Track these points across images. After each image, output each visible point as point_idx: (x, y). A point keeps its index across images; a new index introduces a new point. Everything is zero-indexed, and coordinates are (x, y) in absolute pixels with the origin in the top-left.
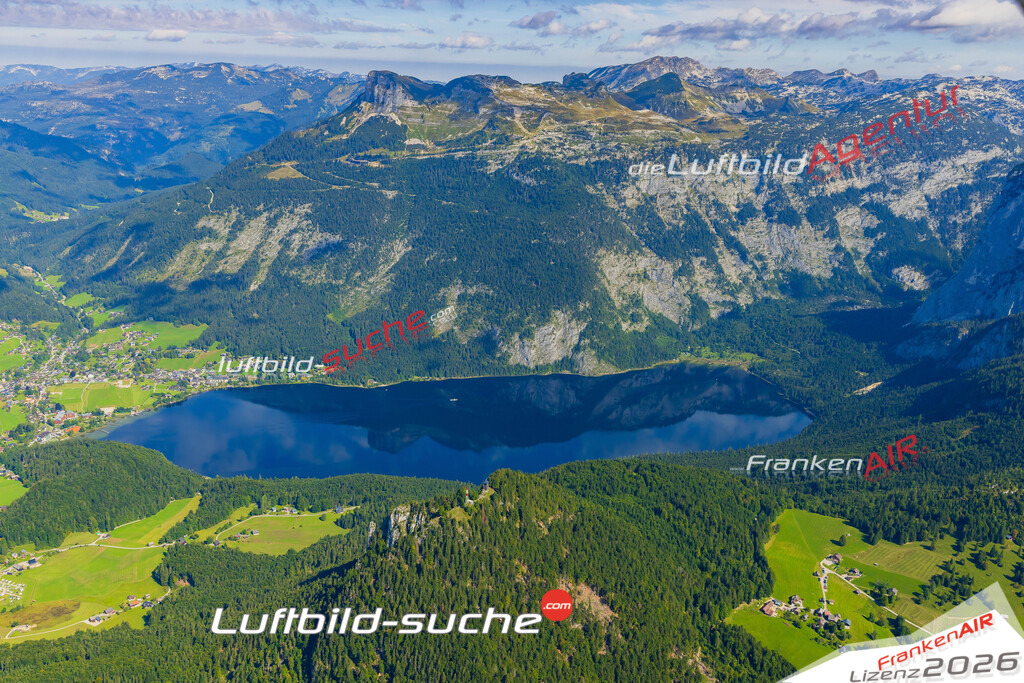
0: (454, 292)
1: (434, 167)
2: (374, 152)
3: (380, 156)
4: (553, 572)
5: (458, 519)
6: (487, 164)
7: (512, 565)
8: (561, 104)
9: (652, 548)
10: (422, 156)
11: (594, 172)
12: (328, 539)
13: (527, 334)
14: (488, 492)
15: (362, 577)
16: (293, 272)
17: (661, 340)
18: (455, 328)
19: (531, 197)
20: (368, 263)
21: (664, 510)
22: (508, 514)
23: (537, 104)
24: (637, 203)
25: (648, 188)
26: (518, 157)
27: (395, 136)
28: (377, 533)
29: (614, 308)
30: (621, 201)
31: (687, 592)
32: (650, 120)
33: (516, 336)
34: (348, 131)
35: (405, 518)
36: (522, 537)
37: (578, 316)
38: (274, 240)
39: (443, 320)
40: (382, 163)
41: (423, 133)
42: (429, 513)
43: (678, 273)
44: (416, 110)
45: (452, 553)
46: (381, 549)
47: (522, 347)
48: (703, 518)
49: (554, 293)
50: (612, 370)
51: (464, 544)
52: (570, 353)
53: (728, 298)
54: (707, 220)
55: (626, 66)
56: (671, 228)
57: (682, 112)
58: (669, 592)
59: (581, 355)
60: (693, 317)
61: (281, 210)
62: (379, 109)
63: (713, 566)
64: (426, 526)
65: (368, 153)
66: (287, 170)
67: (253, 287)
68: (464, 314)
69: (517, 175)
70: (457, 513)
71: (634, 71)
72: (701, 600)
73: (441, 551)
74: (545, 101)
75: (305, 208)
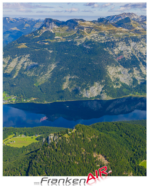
0: (68, 78)
1: (62, 44)
2: (46, 40)
3: (48, 41)
4: (92, 151)
5: (66, 137)
6: (77, 43)
7: (81, 149)
8: (97, 26)
9: (119, 145)
10: (59, 41)
11: (106, 45)
12: (33, 143)
13: (88, 89)
14: (74, 130)
15: (41, 152)
16: (25, 73)
17: (125, 90)
18: (68, 87)
19: (89, 52)
20: (45, 70)
21: (123, 135)
22: (80, 136)
23: (90, 26)
24: (118, 53)
25: (121, 49)
26: (85, 41)
27: (52, 36)
28: (45, 141)
29: (111, 81)
30: (113, 52)
31: (129, 157)
32: (122, 30)
33: (85, 89)
34: (39, 35)
35: (52, 137)
36: (84, 142)
37: (102, 84)
38: (20, 64)
39: (65, 86)
40: (49, 43)
41: (60, 35)
42: (59, 135)
43: (129, 72)
44: (57, 28)
45: (65, 146)
46: (46, 145)
47: (86, 92)
48: (134, 137)
49: (95, 78)
50: (111, 98)
51: (68, 144)
52: (100, 94)
54: (137, 57)
55: (116, 15)
56: (127, 59)
57: (130, 28)
58: (124, 157)
59: (102, 94)
60: (133, 84)
61: (22, 56)
62: (48, 28)
63: (136, 150)
64: (58, 139)
65: (45, 40)
66: (23, 46)
67: (14, 77)
68: (71, 83)
69: (85, 46)
70: (66, 136)
71: (118, 17)
72: (132, 159)
73: (62, 145)
74: (93, 26)
75: (28, 56)
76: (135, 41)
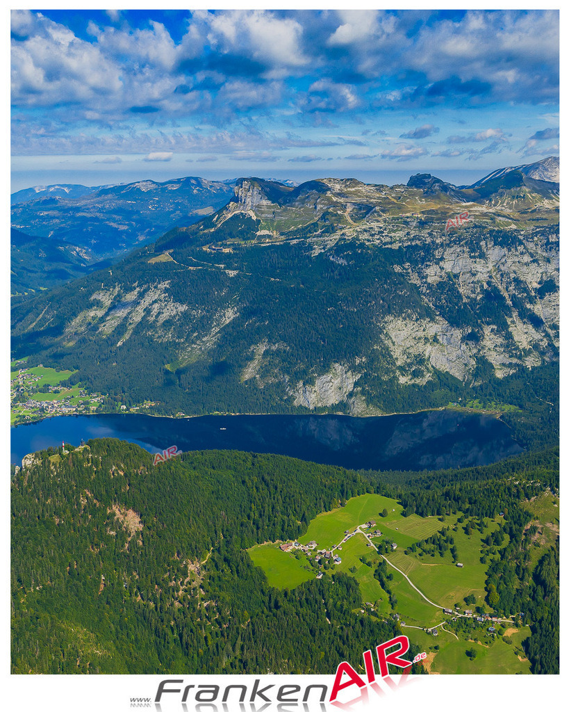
0: (262, 348)
1: (271, 252)
2: (230, 241)
3: (233, 244)
6: (313, 249)
8: (393, 200)
10: (266, 243)
11: (400, 256)
13: (310, 382)
16: (149, 333)
18: (258, 376)
19: (340, 274)
20: (203, 326)
23: (372, 200)
24: (439, 279)
25: (452, 267)
26: (337, 243)
27: (249, 228)
30: (423, 278)
33: (301, 384)
34: (216, 225)
37: (354, 369)
38: (140, 309)
39: (249, 372)
40: (233, 249)
41: (273, 226)
44: (269, 207)
47: (305, 392)
52: (345, 398)
53: (515, 361)
54: (506, 295)
56: (469, 300)
59: (353, 399)
61: (149, 286)
62: (242, 207)
65: (225, 242)
66: (164, 256)
67: (119, 344)
68: (266, 365)
69: (333, 257)
75: (165, 284)
76: (502, 244)
